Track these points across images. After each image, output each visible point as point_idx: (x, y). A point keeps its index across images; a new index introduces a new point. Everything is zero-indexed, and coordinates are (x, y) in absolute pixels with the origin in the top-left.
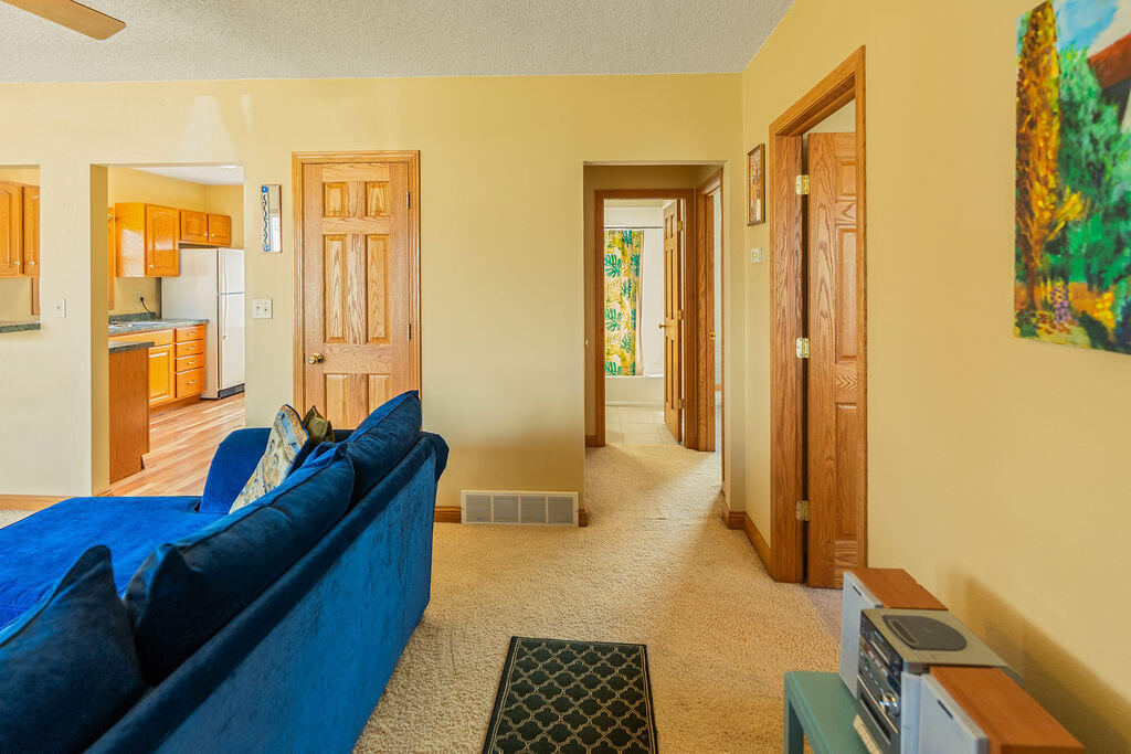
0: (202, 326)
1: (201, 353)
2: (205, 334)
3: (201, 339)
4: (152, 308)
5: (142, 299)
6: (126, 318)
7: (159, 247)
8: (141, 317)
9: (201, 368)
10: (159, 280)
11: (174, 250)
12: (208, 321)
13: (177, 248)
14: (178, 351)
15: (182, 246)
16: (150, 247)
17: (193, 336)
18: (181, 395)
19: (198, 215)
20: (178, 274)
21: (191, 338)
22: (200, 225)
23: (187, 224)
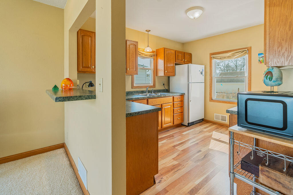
0: (182, 95)
1: (182, 107)
2: (184, 99)
3: (182, 101)
4: (167, 88)
5: (164, 84)
6: (159, 91)
7: (169, 65)
8: (163, 91)
9: (182, 113)
10: (169, 77)
11: (173, 66)
12: (184, 94)
13: (174, 65)
14: (174, 105)
15: (176, 64)
16: (166, 65)
17: (179, 100)
18: (176, 123)
19: (181, 52)
20: (174, 75)
21: (178, 100)
22: (182, 56)
23: (178, 56)
